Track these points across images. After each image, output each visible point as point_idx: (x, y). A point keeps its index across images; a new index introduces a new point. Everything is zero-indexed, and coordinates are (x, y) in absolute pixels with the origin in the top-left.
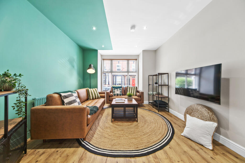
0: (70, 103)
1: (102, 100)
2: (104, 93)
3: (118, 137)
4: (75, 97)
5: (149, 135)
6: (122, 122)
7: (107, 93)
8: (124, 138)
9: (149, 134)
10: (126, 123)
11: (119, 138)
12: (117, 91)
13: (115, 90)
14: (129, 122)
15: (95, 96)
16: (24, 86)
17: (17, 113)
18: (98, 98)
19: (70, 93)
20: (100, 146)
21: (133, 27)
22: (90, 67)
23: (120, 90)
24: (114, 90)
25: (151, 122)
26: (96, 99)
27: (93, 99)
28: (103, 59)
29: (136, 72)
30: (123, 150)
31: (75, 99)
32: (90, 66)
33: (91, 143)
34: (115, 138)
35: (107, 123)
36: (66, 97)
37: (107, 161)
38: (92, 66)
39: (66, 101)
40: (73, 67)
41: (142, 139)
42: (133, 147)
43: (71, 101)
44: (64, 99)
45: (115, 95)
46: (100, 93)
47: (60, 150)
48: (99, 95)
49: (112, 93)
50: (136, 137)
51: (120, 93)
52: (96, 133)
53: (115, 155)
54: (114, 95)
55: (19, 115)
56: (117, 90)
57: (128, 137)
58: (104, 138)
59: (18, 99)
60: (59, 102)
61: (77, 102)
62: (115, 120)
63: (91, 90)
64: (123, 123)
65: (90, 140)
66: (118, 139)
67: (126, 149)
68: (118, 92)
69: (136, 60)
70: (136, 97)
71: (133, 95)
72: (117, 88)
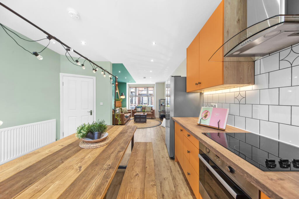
1: (129, 114)
2: (131, 110)
7: (132, 110)
18: (127, 113)
21: (145, 78)
22: (122, 95)
23: (141, 108)
24: (137, 108)
28: (130, 87)
32: (122, 93)
38: (123, 94)
45: (137, 111)
46: (128, 110)
48: (128, 111)
49: (135, 111)
62: (135, 123)
63: (123, 109)
68: (139, 110)
69: (153, 87)
70: (150, 113)
71: (149, 112)
72: (139, 107)
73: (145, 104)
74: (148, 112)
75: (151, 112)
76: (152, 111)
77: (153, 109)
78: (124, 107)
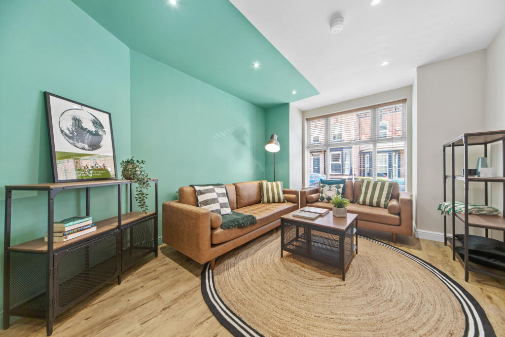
0: (206, 203)
2: (295, 193)
3: (263, 292)
4: (217, 193)
5: (345, 330)
6: (304, 265)
7: (303, 193)
8: (273, 299)
9: (348, 327)
10: (311, 269)
11: (264, 295)
12: (330, 190)
13: (324, 189)
14: (322, 271)
15: (274, 198)
16: (146, 175)
17: (140, 206)
18: (279, 202)
19: (211, 187)
20: (220, 291)
22: (271, 140)
23: (338, 187)
24: (323, 187)
25: (391, 300)
26: (274, 202)
27: (269, 202)
28: (307, 119)
29: (402, 138)
30: (245, 321)
31: (217, 197)
32: (272, 137)
33: (215, 278)
34: (255, 291)
35: (271, 256)
36: (201, 193)
37: (207, 321)
38: (276, 137)
39: (201, 198)
40: (243, 143)
41: (311, 328)
42: (270, 330)
43: (208, 200)
44: (198, 195)
45: (322, 199)
46: (284, 192)
47: (181, 269)
48: (282, 196)
49: (315, 195)
50: (303, 313)
51: (336, 196)
52: (236, 267)
53: (226, 320)
54: (319, 200)
55: (142, 208)
56: (330, 188)
57: (283, 303)
58: (240, 279)
59: (139, 190)
60: (192, 199)
61: (218, 202)
63: (267, 185)
64: (303, 269)
65: (217, 274)
66: (260, 295)
67: (254, 323)
68: (330, 192)
69: (404, 101)
70: (385, 213)
71: (378, 205)
72: (330, 183)
73: (379, 175)
74: (371, 205)
75: (391, 210)
76: (394, 203)
77: (404, 196)
78: (269, 181)
